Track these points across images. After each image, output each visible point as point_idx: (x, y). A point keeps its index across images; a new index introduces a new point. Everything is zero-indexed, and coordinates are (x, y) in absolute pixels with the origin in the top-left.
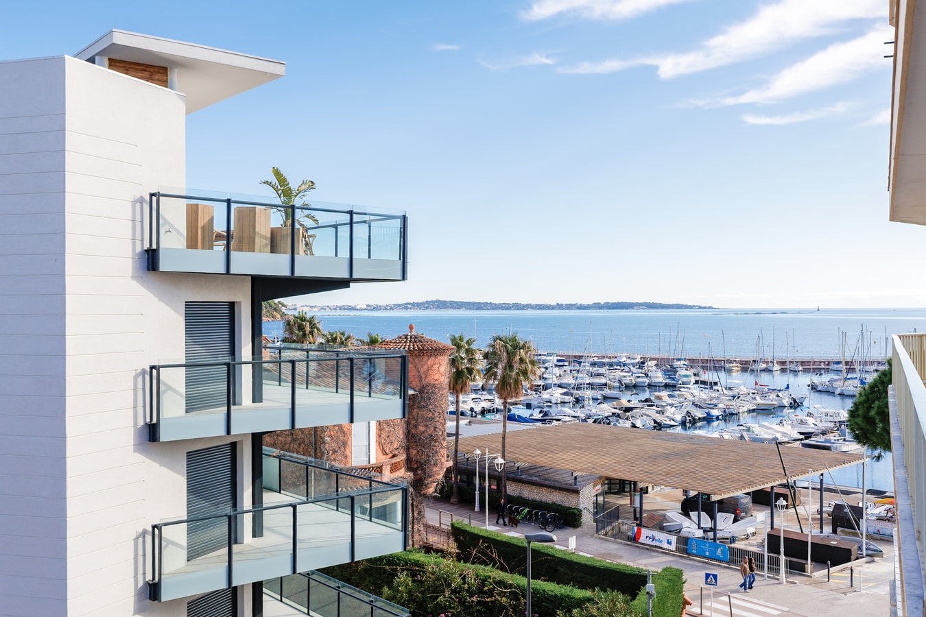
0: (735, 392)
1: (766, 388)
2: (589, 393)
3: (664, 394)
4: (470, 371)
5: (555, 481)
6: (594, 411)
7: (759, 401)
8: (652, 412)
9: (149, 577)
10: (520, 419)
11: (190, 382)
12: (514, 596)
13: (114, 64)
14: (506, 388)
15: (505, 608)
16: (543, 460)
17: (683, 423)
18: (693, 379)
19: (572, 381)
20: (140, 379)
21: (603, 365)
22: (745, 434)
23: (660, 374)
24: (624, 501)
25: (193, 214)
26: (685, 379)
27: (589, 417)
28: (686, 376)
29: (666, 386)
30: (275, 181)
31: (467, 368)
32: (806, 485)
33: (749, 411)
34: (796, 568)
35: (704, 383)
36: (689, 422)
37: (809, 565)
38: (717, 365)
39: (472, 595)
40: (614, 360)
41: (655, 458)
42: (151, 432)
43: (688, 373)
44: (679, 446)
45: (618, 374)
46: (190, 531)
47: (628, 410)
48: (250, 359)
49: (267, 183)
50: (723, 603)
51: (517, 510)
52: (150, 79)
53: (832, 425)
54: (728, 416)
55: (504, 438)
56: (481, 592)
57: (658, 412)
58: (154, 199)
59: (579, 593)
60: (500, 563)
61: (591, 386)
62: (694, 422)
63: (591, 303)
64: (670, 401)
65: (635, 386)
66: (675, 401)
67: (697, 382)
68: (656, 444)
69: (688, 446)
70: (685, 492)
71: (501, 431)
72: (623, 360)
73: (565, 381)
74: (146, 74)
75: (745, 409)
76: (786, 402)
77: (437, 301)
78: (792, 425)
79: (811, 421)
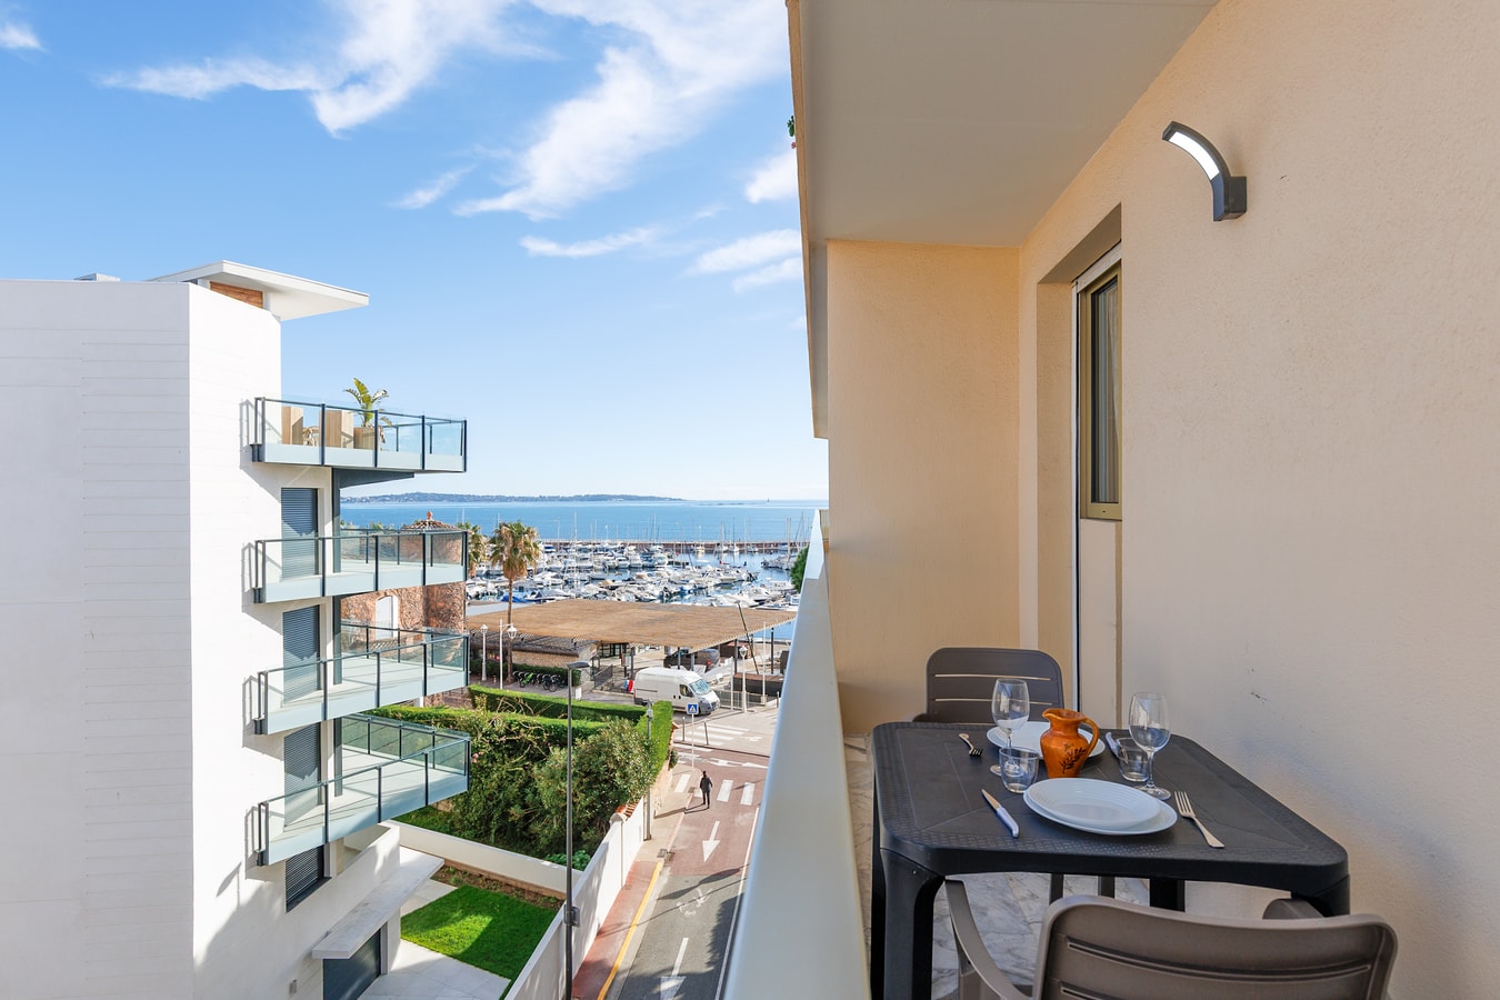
0: (703, 570)
1: (728, 567)
2: (577, 575)
3: (644, 573)
4: (476, 555)
5: (556, 648)
6: (583, 590)
7: (723, 577)
8: (634, 589)
9: (255, 716)
10: (516, 600)
11: (285, 554)
12: (538, 732)
13: (215, 286)
14: (512, 568)
15: (531, 743)
16: (545, 631)
17: (661, 597)
18: (667, 561)
19: (561, 565)
20: (247, 552)
21: (586, 551)
22: (714, 603)
23: (638, 557)
24: (617, 662)
25: (286, 415)
26: (660, 561)
27: (579, 596)
28: (661, 558)
29: (644, 567)
30: (355, 389)
31: (474, 553)
32: (760, 640)
33: (717, 585)
34: (755, 701)
35: (678, 563)
36: (667, 596)
37: (764, 698)
38: (689, 549)
39: (501, 736)
40: (598, 546)
41: (641, 624)
42: (258, 595)
43: (662, 555)
44: (660, 613)
45: (602, 558)
46: (286, 678)
47: (613, 588)
48: (331, 535)
49: (350, 391)
50: (699, 731)
51: (522, 675)
52: (247, 301)
53: (779, 593)
54: (699, 590)
55: (509, 614)
56: (508, 733)
57: (639, 589)
58: (260, 403)
59: (591, 725)
60: (524, 707)
61: (579, 569)
62: (671, 595)
63: (572, 495)
64: (650, 579)
65: (617, 568)
66: (654, 579)
67: (670, 563)
68: (643, 613)
69: (668, 613)
70: (667, 649)
71: (507, 609)
72: (606, 545)
73: (554, 565)
74: (244, 297)
75: (713, 584)
76: (744, 576)
77: (417, 493)
78: (750, 595)
79: (763, 590)
